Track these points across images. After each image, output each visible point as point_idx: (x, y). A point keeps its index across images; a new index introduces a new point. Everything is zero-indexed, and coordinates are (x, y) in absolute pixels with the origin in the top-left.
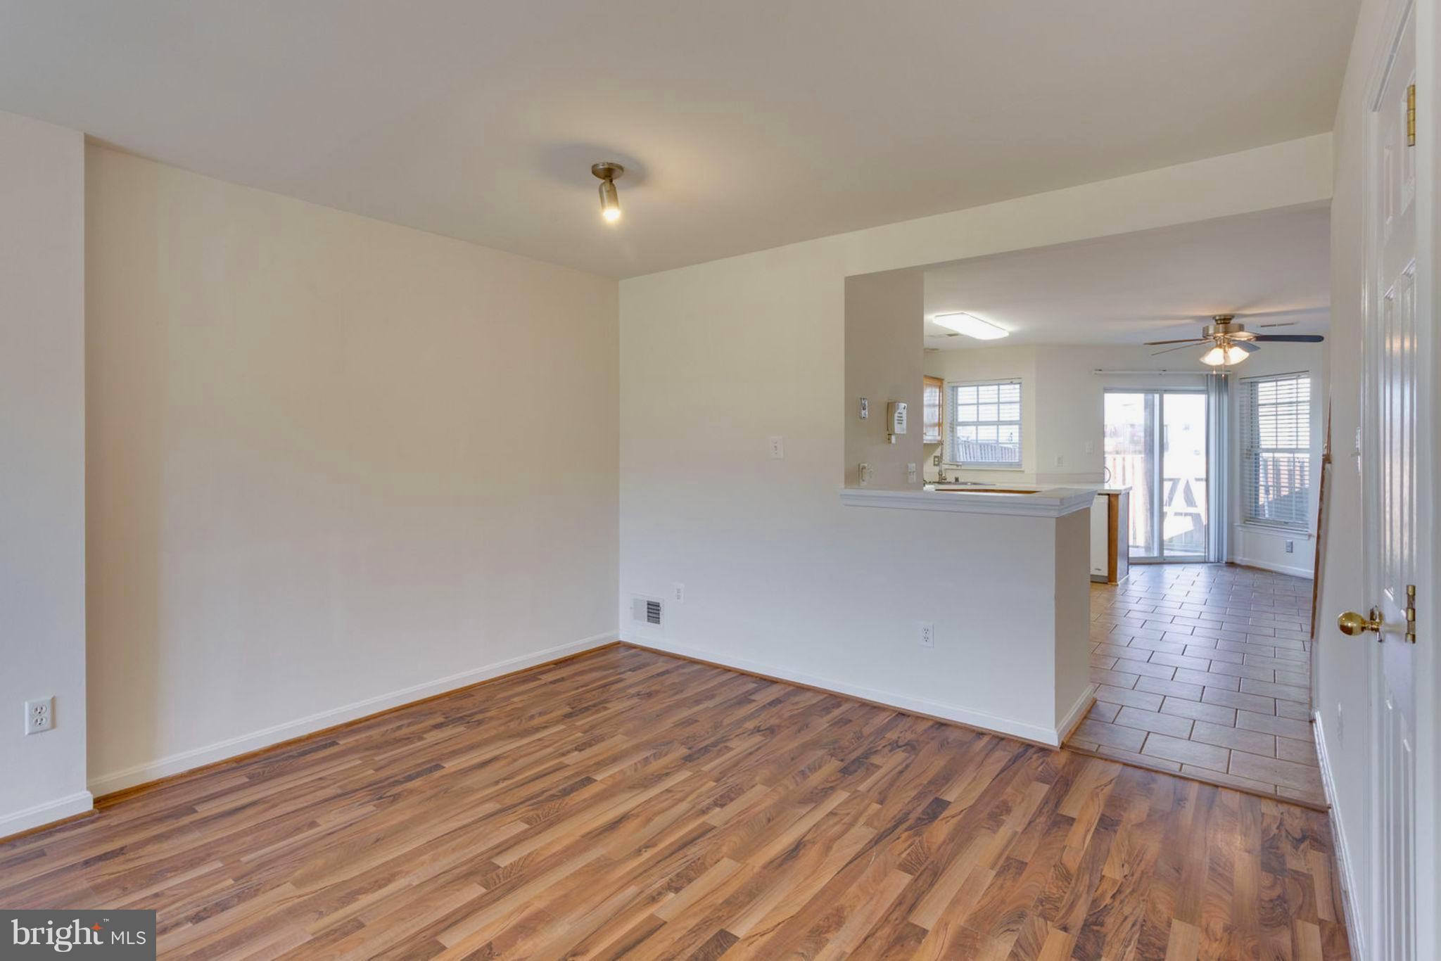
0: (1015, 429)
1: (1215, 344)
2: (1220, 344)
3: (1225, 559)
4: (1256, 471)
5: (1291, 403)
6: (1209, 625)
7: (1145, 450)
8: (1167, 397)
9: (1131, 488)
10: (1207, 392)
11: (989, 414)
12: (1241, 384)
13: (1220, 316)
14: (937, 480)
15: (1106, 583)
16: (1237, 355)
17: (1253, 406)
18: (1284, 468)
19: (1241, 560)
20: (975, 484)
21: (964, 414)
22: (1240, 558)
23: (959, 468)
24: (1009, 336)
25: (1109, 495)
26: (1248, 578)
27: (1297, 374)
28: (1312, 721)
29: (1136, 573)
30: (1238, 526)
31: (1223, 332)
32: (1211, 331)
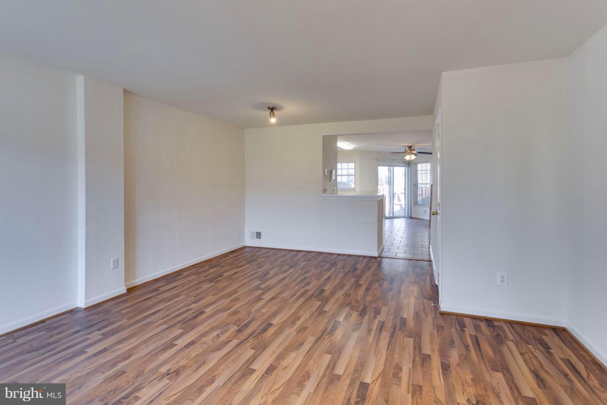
0: (353, 177)
2: (409, 154)
3: (409, 216)
4: (417, 190)
5: (426, 170)
6: (407, 232)
8: (395, 168)
9: (386, 195)
10: (405, 166)
11: (345, 172)
12: (414, 165)
13: (409, 146)
16: (413, 157)
17: (416, 171)
18: (424, 189)
21: (339, 172)
22: (413, 216)
24: (353, 149)
26: (415, 221)
27: (427, 162)
28: (429, 248)
29: (387, 221)
30: (413, 206)
31: (410, 151)
32: (407, 150)
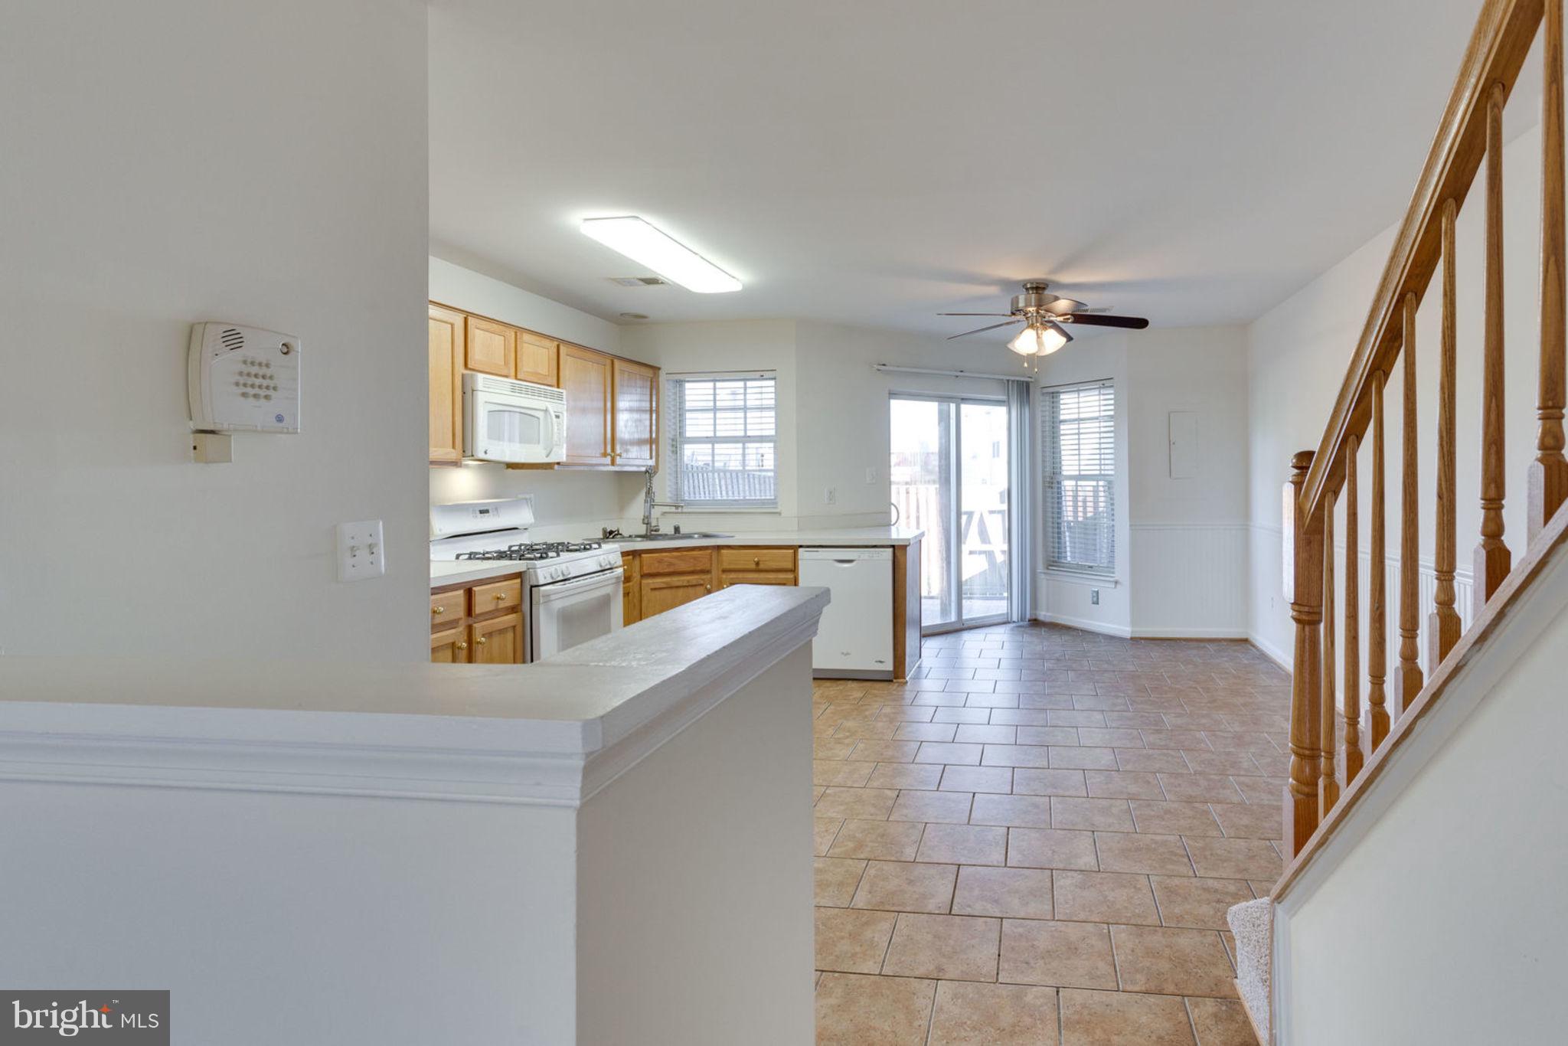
0: (769, 449)
1: (1025, 324)
2: (1033, 324)
3: (1028, 616)
4: (1058, 503)
5: (1094, 418)
7: (940, 478)
8: (965, 408)
9: (923, 534)
10: (1005, 402)
11: (730, 424)
12: (1043, 394)
13: (1032, 283)
14: (643, 532)
15: (891, 681)
16: (1053, 341)
17: (1055, 423)
19: (1045, 615)
20: (706, 536)
21: (696, 425)
22: (1043, 613)
23: (680, 510)
25: (893, 547)
29: (931, 646)
30: (1041, 572)
31: (1035, 306)
32: (1021, 304)
